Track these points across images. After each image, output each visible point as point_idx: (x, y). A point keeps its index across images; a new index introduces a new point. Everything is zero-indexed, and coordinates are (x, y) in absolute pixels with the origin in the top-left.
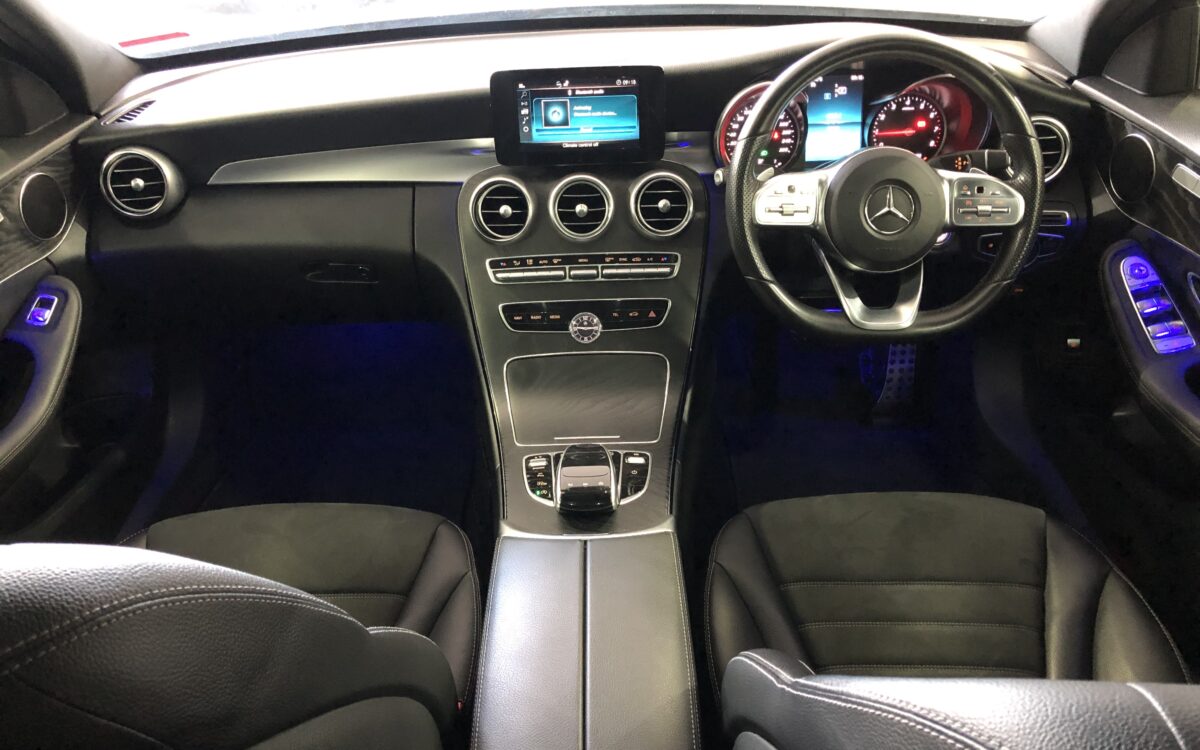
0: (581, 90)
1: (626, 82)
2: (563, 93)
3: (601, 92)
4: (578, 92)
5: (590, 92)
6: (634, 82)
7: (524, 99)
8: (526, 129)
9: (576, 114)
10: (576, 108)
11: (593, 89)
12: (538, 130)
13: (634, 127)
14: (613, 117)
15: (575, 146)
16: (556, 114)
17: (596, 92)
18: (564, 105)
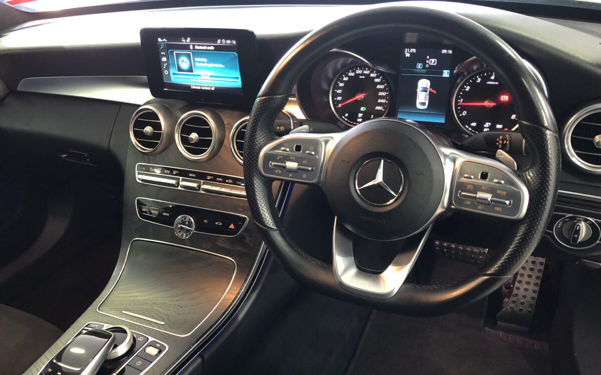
0: (199, 45)
1: (228, 42)
2: (186, 47)
3: (212, 48)
4: (197, 47)
5: (205, 48)
6: (234, 42)
7: (163, 50)
8: (166, 72)
9: (197, 64)
10: (197, 59)
11: (207, 46)
12: (174, 74)
13: (238, 78)
14: (221, 68)
15: (200, 88)
16: (184, 63)
17: (209, 48)
18: (188, 56)
